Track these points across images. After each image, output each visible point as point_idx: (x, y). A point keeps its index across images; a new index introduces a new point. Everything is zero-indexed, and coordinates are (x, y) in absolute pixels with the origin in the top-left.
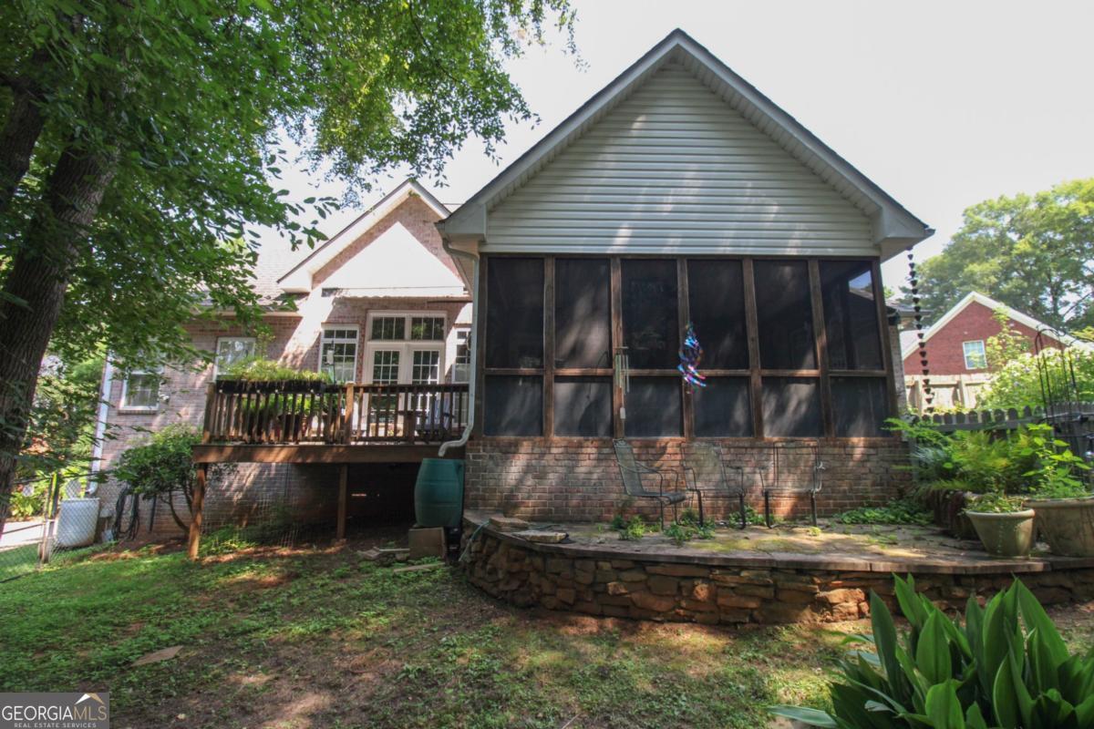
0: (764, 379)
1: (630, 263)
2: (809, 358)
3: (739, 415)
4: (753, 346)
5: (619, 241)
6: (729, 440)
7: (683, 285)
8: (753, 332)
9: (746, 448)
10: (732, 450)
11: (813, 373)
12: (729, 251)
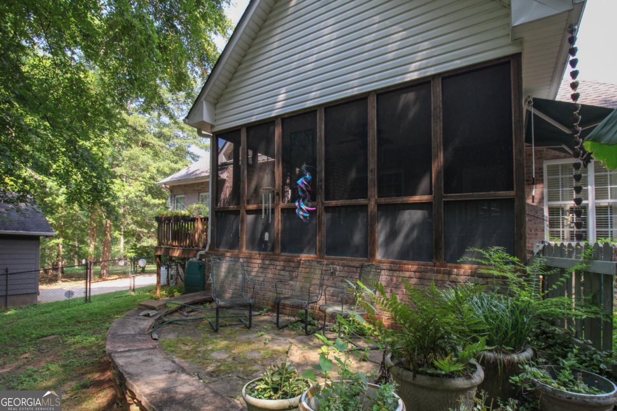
0: (380, 206)
1: (286, 119)
2: (424, 184)
3: (357, 238)
4: (372, 177)
5: (279, 105)
6: (348, 259)
7: (320, 132)
8: (372, 164)
9: (357, 268)
10: (346, 268)
11: (426, 198)
12: (355, 91)
